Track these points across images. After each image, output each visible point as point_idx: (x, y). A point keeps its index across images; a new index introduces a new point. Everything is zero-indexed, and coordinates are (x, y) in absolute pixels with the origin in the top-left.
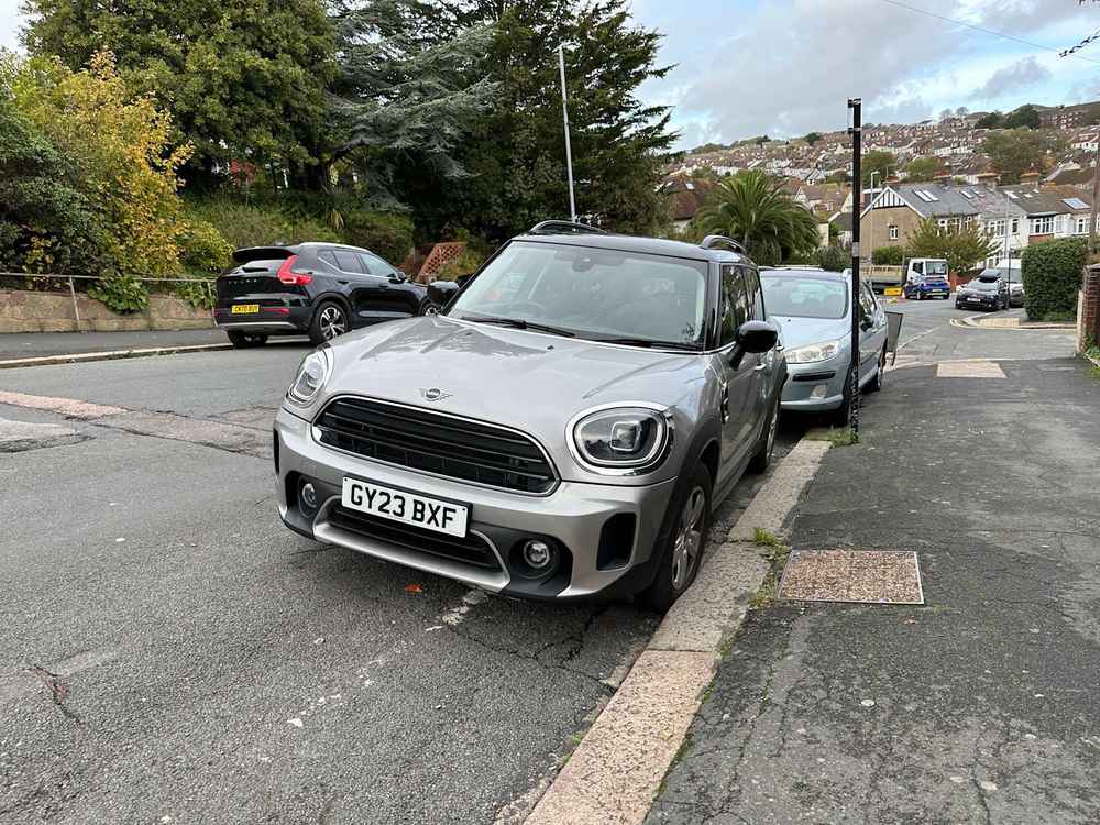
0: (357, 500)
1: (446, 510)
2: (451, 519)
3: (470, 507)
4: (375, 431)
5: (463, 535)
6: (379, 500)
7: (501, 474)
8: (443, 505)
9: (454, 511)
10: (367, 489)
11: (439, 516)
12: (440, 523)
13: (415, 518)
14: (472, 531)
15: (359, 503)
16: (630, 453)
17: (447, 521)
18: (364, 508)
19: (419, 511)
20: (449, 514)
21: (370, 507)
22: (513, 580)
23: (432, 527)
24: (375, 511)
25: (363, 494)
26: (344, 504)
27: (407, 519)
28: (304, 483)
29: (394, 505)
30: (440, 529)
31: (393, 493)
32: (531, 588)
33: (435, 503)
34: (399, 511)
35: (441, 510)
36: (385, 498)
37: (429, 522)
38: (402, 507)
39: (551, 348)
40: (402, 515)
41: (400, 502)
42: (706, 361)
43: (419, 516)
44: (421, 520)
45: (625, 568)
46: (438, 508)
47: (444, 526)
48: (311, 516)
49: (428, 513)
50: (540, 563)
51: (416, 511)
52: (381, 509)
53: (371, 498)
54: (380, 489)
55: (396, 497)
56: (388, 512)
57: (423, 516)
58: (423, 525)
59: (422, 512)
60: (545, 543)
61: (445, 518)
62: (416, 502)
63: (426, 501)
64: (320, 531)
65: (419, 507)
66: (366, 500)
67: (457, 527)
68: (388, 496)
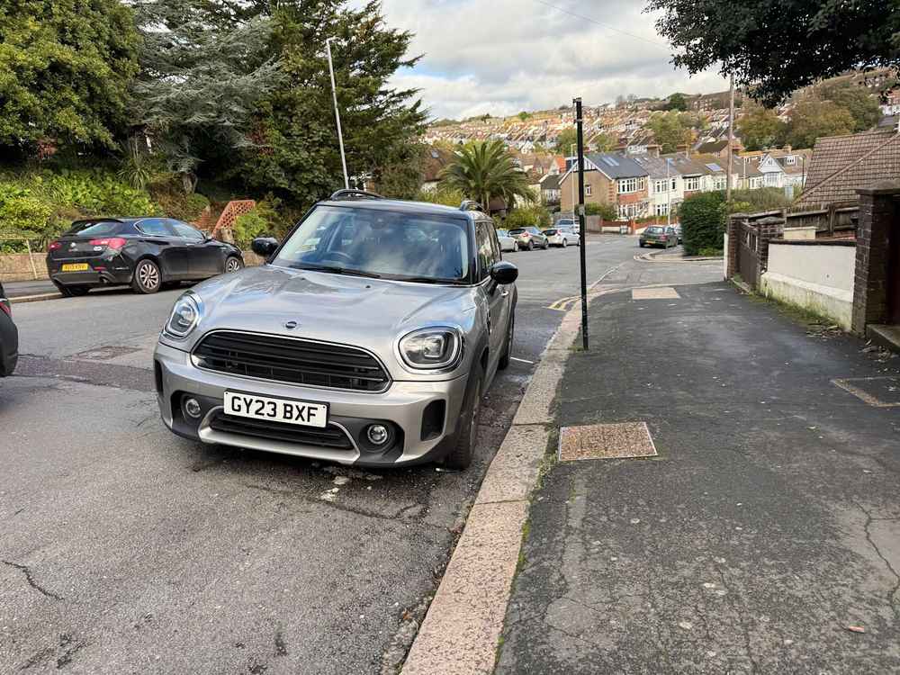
0: (236, 408)
1: (309, 408)
2: (314, 415)
3: (328, 405)
4: (240, 354)
5: (323, 425)
6: (255, 406)
7: (348, 379)
8: (307, 405)
9: (316, 409)
10: (245, 399)
11: (305, 414)
12: (306, 418)
13: (285, 417)
14: (330, 422)
15: (239, 410)
16: (438, 358)
17: (311, 417)
18: (243, 413)
19: (288, 411)
20: (312, 411)
21: (248, 412)
22: (362, 454)
23: (300, 422)
24: (252, 415)
25: (242, 403)
26: (226, 412)
27: (279, 418)
28: (187, 398)
29: (268, 409)
30: (306, 423)
31: (266, 400)
32: (375, 459)
33: (301, 405)
34: (272, 413)
35: (306, 409)
36: (260, 405)
37: (297, 419)
38: (274, 410)
39: (368, 287)
40: (274, 415)
41: (273, 406)
42: (473, 292)
43: (288, 415)
44: (291, 418)
45: (440, 438)
46: (304, 407)
47: (309, 421)
48: (196, 424)
49: (295, 413)
50: (381, 440)
51: (286, 411)
52: (257, 413)
53: (248, 405)
54: (255, 398)
55: (269, 403)
56: (263, 414)
57: (292, 415)
58: (293, 421)
59: (291, 412)
60: (382, 425)
61: (309, 415)
62: (285, 405)
63: (294, 404)
64: (205, 434)
65: (289, 408)
66: (244, 407)
67: (319, 420)
68: (263, 402)
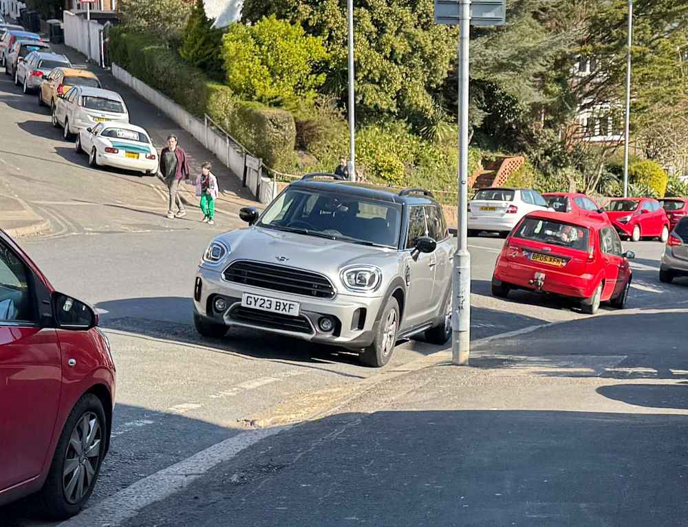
0: (249, 302)
3: (301, 303)
5: (297, 315)
6: (259, 302)
7: (311, 291)
8: (289, 303)
9: (294, 305)
10: (254, 298)
11: (287, 308)
12: (287, 310)
13: (276, 309)
14: (301, 314)
15: (250, 304)
17: (291, 309)
18: (252, 306)
20: (291, 306)
21: (255, 305)
22: (317, 334)
23: (284, 312)
24: (257, 307)
25: (252, 300)
26: (242, 305)
27: (273, 310)
29: (267, 304)
30: (287, 313)
31: (266, 299)
33: (285, 302)
34: (269, 306)
35: (288, 305)
36: (263, 301)
37: (282, 310)
40: (270, 308)
41: (269, 302)
43: (278, 308)
45: (362, 331)
47: (289, 312)
48: (221, 314)
49: (282, 307)
51: (277, 306)
52: (260, 306)
53: (256, 301)
54: (260, 297)
56: (263, 307)
57: (280, 308)
58: (280, 312)
59: (279, 306)
60: (329, 318)
61: (289, 308)
62: (277, 302)
63: (282, 301)
65: (278, 304)
66: (253, 303)
67: (295, 312)
68: (264, 300)
